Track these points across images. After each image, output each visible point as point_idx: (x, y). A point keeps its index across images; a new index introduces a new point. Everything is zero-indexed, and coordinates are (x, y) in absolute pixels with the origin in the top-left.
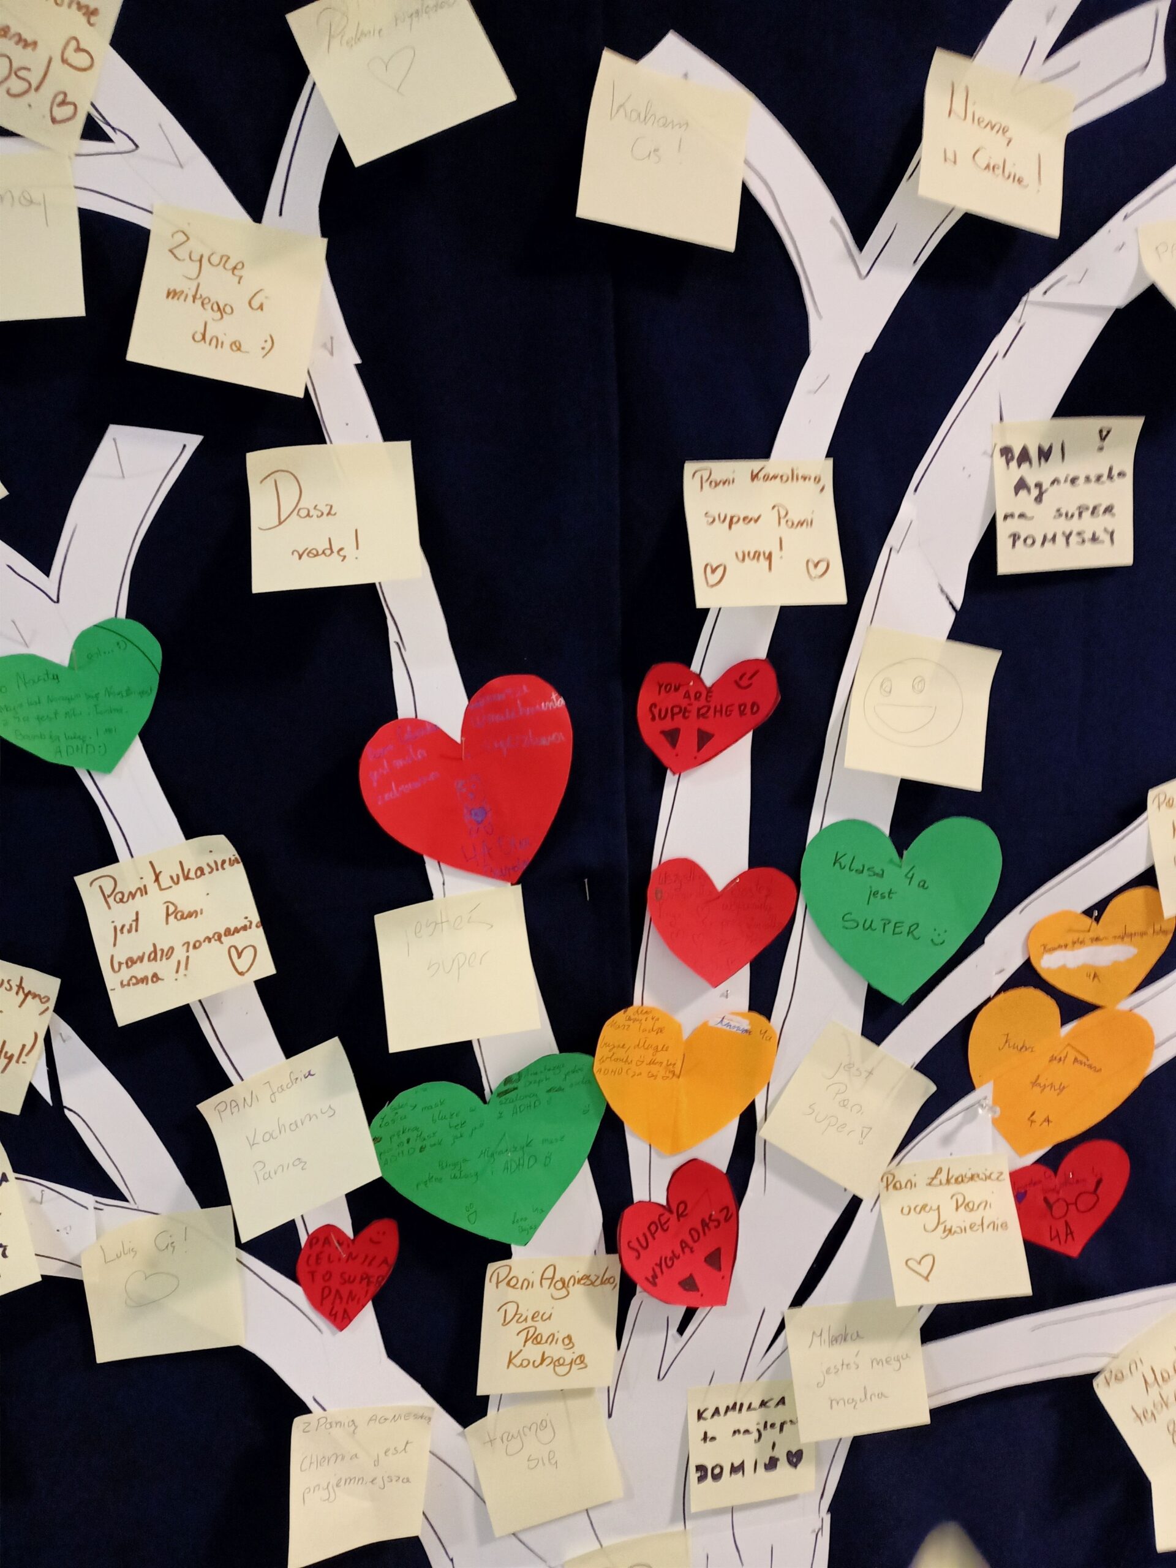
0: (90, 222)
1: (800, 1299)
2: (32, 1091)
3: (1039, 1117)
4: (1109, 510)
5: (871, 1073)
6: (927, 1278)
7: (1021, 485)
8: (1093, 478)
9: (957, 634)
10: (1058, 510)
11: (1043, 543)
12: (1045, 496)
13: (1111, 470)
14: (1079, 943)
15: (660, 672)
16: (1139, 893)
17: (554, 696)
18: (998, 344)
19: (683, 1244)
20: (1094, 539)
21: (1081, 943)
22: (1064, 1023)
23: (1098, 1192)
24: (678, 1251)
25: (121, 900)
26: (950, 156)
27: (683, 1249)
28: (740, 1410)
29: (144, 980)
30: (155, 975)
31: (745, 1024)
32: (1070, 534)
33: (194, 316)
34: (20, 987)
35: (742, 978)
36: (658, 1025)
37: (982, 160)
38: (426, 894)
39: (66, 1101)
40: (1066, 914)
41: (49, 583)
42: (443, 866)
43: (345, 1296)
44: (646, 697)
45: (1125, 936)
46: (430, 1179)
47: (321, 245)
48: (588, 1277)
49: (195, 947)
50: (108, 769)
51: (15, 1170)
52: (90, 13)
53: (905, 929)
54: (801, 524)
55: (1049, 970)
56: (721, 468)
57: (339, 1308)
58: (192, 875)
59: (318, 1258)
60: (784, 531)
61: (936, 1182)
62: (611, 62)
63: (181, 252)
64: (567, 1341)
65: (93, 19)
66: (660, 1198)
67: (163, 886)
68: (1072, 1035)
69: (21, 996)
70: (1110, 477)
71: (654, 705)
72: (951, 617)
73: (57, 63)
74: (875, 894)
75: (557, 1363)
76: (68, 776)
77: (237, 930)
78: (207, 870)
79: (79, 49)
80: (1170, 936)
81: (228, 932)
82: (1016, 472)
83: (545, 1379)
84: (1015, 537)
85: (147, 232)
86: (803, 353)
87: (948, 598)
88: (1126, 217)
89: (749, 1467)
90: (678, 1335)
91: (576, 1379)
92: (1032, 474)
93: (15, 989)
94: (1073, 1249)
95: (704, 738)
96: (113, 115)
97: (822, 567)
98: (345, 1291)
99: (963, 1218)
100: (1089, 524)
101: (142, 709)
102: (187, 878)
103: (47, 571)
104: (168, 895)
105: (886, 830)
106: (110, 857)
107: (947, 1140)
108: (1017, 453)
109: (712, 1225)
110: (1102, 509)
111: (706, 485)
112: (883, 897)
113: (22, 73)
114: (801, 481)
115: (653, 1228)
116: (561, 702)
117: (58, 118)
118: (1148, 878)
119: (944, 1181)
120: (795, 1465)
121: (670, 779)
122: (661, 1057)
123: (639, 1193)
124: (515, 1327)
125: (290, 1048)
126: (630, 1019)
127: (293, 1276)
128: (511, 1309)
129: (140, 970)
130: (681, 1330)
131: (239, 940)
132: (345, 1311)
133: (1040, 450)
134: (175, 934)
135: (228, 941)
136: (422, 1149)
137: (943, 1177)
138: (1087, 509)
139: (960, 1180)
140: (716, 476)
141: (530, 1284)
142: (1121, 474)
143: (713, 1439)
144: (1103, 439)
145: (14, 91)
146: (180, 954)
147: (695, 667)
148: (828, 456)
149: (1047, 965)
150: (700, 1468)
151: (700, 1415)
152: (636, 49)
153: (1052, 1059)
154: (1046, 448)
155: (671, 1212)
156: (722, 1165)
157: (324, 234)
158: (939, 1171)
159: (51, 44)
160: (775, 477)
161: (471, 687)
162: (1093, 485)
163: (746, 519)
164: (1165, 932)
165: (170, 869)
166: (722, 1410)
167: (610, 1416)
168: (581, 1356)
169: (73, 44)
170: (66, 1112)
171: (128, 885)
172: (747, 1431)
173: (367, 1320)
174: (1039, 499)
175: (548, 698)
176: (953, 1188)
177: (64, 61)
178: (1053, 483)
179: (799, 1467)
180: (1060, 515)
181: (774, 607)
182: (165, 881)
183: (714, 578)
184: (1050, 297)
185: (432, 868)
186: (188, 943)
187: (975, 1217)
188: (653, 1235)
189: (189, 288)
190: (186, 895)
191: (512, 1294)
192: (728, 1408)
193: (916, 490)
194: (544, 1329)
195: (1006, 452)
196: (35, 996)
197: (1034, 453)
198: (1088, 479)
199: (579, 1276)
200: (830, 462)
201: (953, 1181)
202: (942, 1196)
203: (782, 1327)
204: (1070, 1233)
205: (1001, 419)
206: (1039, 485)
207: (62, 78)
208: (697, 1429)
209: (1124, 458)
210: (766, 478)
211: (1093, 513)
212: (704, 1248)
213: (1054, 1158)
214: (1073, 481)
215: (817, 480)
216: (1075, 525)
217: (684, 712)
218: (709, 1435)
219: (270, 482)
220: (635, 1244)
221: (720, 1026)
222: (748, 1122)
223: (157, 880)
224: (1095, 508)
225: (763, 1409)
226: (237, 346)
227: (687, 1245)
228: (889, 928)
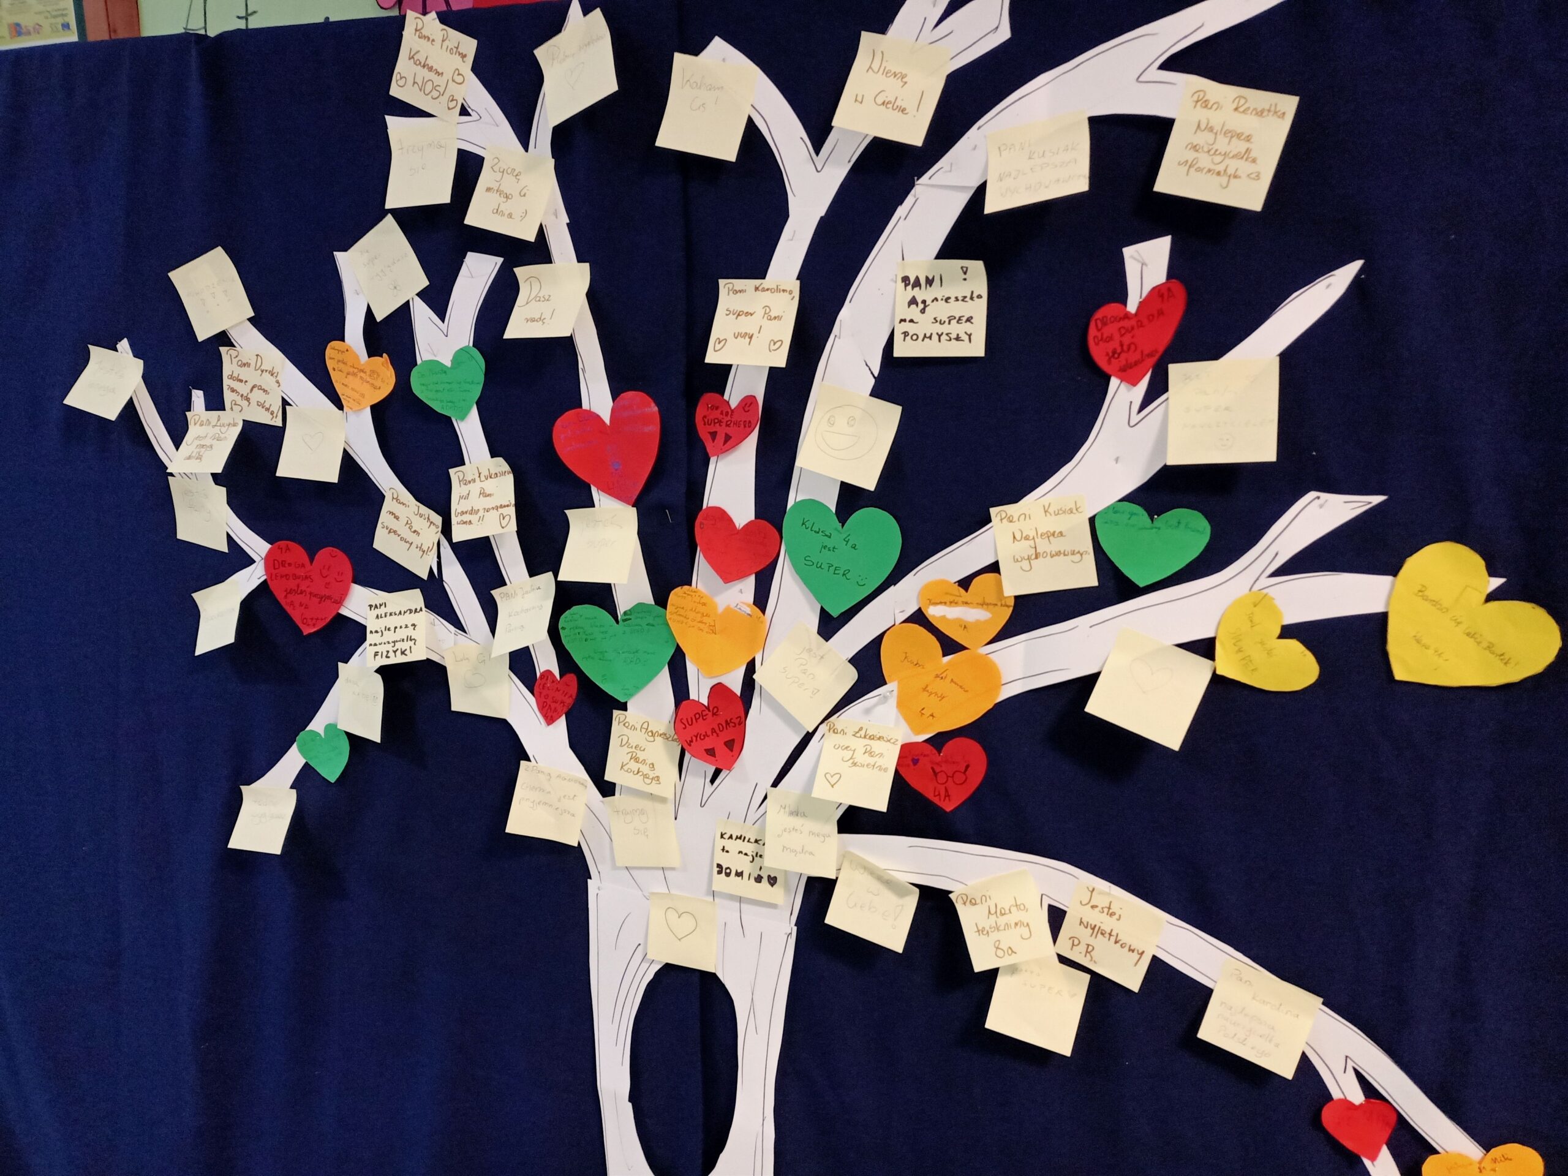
0: (460, 154)
1: (775, 784)
2: (431, 569)
3: (927, 712)
4: (969, 320)
5: (822, 657)
6: (832, 786)
7: (913, 301)
8: (960, 298)
9: (875, 393)
10: (935, 319)
11: (923, 340)
12: (927, 309)
13: (972, 292)
14: (953, 603)
15: (708, 398)
16: (991, 576)
17: (653, 405)
18: (901, 211)
19: (713, 731)
20: (958, 338)
21: (956, 603)
22: (944, 655)
23: (967, 772)
24: (709, 733)
25: (465, 484)
26: (859, 99)
27: (712, 733)
28: (744, 841)
29: (465, 523)
30: (470, 521)
31: (748, 611)
32: (942, 333)
33: (494, 199)
34: (428, 518)
35: (750, 583)
36: (702, 601)
37: (880, 100)
38: (592, 505)
39: (444, 578)
40: (943, 582)
41: (443, 326)
42: (599, 491)
43: (553, 708)
44: (700, 412)
45: (983, 604)
46: (589, 657)
47: (551, 162)
48: (665, 734)
49: (487, 511)
50: (462, 419)
51: (426, 607)
52: (464, 56)
53: (841, 572)
54: (775, 318)
55: (934, 616)
56: (739, 283)
57: (549, 714)
58: (493, 476)
59: (544, 686)
60: (766, 323)
61: (858, 735)
62: (679, 59)
63: (496, 168)
64: (651, 766)
65: (465, 59)
66: (704, 701)
67: (482, 480)
68: (949, 662)
69: (429, 523)
70: (972, 298)
71: (705, 417)
72: (872, 381)
73: (450, 81)
74: (825, 547)
75: (645, 776)
76: (448, 420)
77: (505, 506)
78: (499, 475)
79: (459, 74)
80: (1011, 609)
81: (502, 507)
82: (910, 293)
83: (636, 782)
84: (906, 334)
85: (482, 159)
86: (785, 216)
87: (870, 369)
88: (979, 128)
89: (746, 875)
90: (710, 784)
91: (654, 789)
92: (920, 294)
94: (949, 807)
95: (728, 438)
96: (472, 104)
97: (778, 344)
98: (553, 705)
99: (867, 759)
100: (955, 329)
101: (477, 391)
102: (491, 477)
103: (443, 321)
104: (482, 485)
105: (834, 511)
106: (463, 463)
107: (868, 711)
108: (912, 280)
109: (731, 724)
110: (964, 319)
111: (731, 293)
112: (829, 550)
113: (437, 88)
114: (782, 293)
115: (697, 716)
116: (656, 409)
117: (451, 107)
118: (994, 568)
119: (863, 736)
120: (772, 885)
121: (713, 460)
122: (705, 619)
123: (693, 696)
124: (626, 749)
125: (532, 573)
126: (685, 593)
127: (532, 692)
128: (625, 739)
129: (466, 518)
130: (712, 781)
131: (505, 511)
132: (552, 717)
133: (927, 278)
134: (480, 503)
135: (501, 511)
136: (586, 640)
137: (862, 733)
138: (955, 318)
139: (872, 738)
140: (737, 288)
141: (635, 729)
142: (979, 297)
143: (727, 852)
144: (965, 273)
145: (435, 97)
146: (481, 513)
147: (726, 397)
148: (798, 279)
149: (934, 612)
150: (719, 866)
151: (722, 836)
152: (695, 49)
153: (937, 676)
154: (931, 278)
155: (709, 710)
156: (737, 690)
157: (553, 157)
158: (861, 729)
159: (448, 75)
160: (768, 290)
161: (615, 394)
162: (960, 302)
163: (747, 314)
164: (1008, 606)
165: (485, 473)
166: (734, 837)
167: (676, 819)
168: (658, 777)
169: (457, 72)
170: (444, 583)
171: (469, 478)
172: (746, 854)
173: (561, 724)
174: (923, 311)
175: (649, 406)
176: (867, 741)
177: (453, 81)
178: (933, 301)
179: (775, 886)
180: (937, 321)
181: (765, 367)
182: (483, 478)
183: (718, 347)
184: (933, 181)
185: (594, 491)
186: (485, 509)
187: (872, 760)
188: (696, 719)
189: (495, 186)
190: (490, 485)
191: (626, 731)
192: (737, 838)
193: (850, 302)
194: (641, 755)
195: (905, 280)
196: (434, 524)
197: (923, 281)
198: (957, 299)
199: (660, 732)
200: (798, 282)
201: (868, 737)
202: (859, 744)
203: (765, 798)
204: (947, 795)
205: (903, 259)
206: (924, 302)
207: (453, 89)
208: (721, 843)
209: (982, 288)
210: (764, 290)
211: (958, 322)
212: (726, 736)
213: (939, 740)
214: (947, 300)
215: (791, 292)
216: (945, 329)
217: (720, 422)
218: (726, 849)
219: (528, 282)
220: (685, 721)
221: (736, 609)
222: (751, 668)
223: (479, 477)
224: (960, 319)
225: (756, 844)
226: (510, 216)
227: (715, 732)
228: (832, 569)
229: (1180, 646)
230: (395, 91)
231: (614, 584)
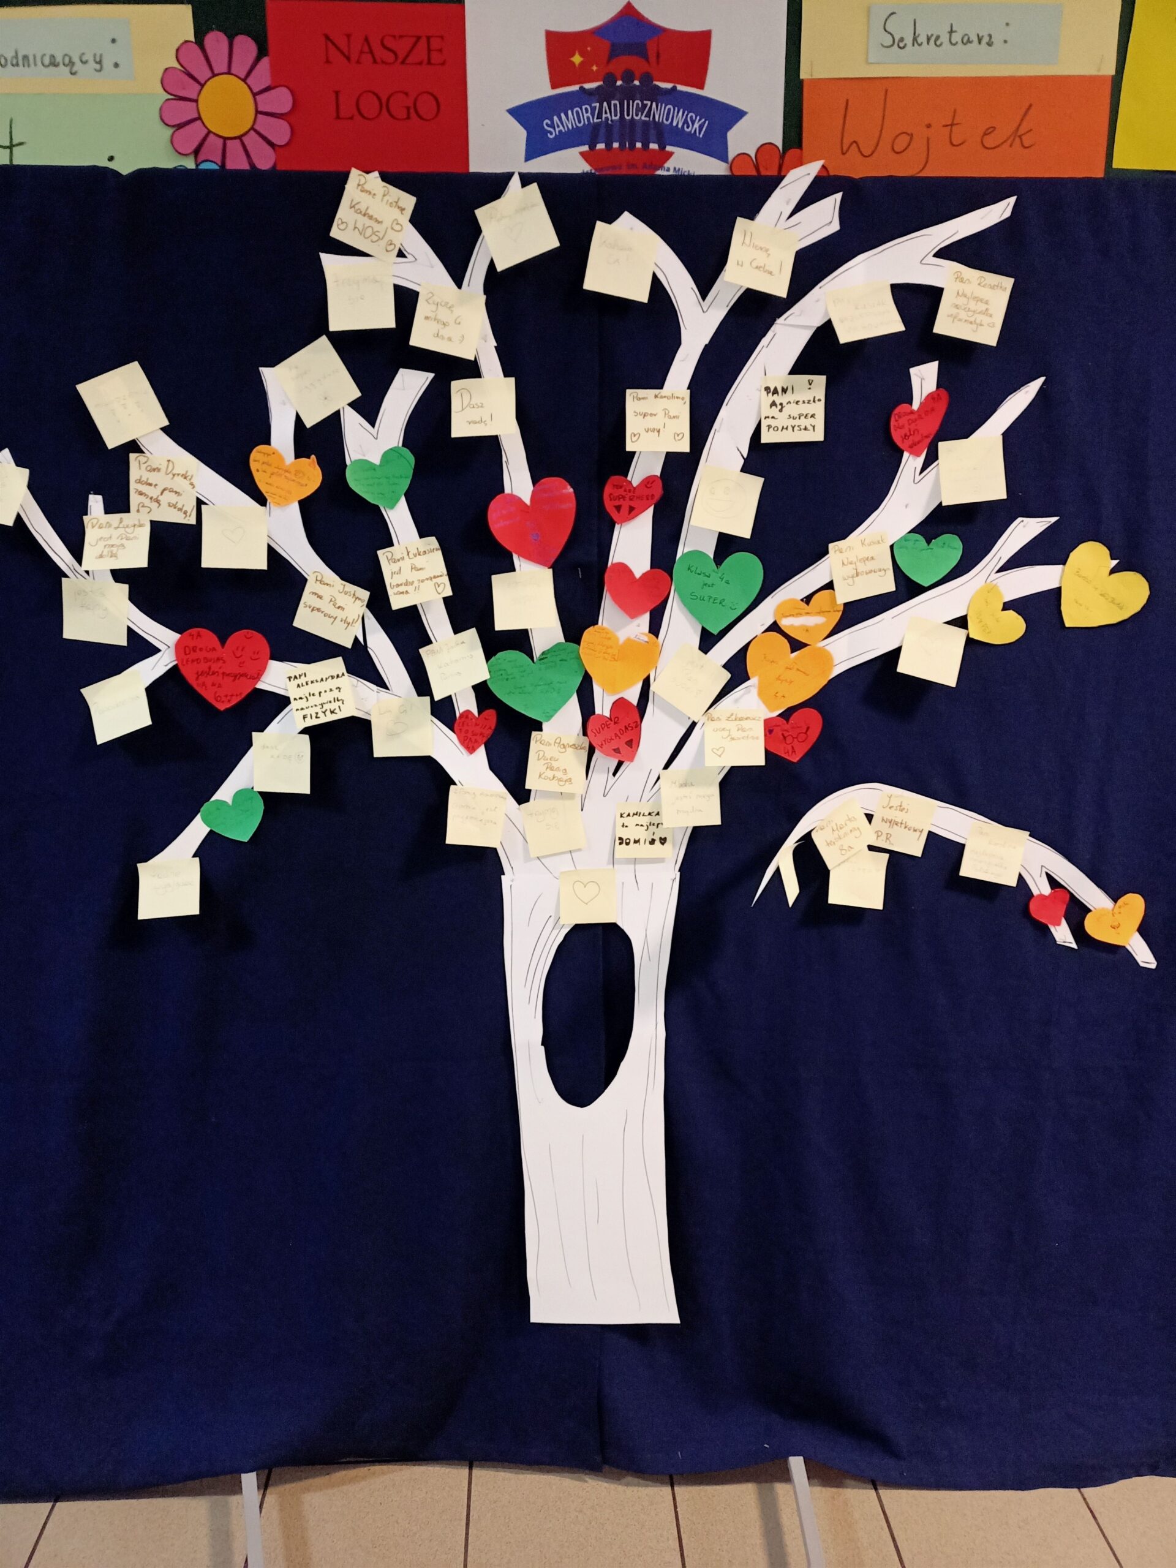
0: (398, 289)
1: (666, 767)
2: (356, 639)
3: (779, 695)
4: (813, 416)
5: (702, 666)
6: (720, 756)
7: (773, 404)
8: (806, 402)
9: (744, 470)
10: (789, 416)
11: (782, 430)
12: (784, 409)
13: (814, 398)
14: (799, 615)
15: (615, 479)
16: (827, 592)
17: (569, 487)
18: (764, 341)
19: (616, 735)
20: (805, 429)
21: (801, 614)
22: (792, 652)
23: (808, 733)
24: (614, 738)
25: (394, 562)
26: (740, 263)
27: (616, 737)
28: (639, 816)
29: (402, 593)
30: (407, 591)
31: (646, 639)
32: (795, 426)
33: (434, 326)
34: (354, 595)
35: (646, 618)
36: (608, 636)
37: (754, 265)
38: (512, 569)
39: (369, 644)
40: (792, 600)
41: (374, 431)
42: (521, 558)
43: (473, 741)
44: (608, 490)
45: (820, 613)
46: (510, 692)
47: (483, 298)
48: (574, 745)
49: (422, 582)
50: (392, 508)
51: (348, 672)
52: (402, 210)
53: (718, 601)
54: (674, 417)
55: (785, 626)
56: (641, 392)
57: (471, 745)
58: (421, 554)
59: (463, 724)
60: (667, 420)
61: (730, 719)
62: (600, 225)
63: (431, 301)
64: (564, 771)
65: (403, 212)
66: (607, 714)
67: (410, 557)
68: (796, 658)
69: (354, 599)
70: (814, 401)
71: (611, 494)
72: (742, 461)
73: (389, 230)
74: (705, 585)
75: (560, 780)
76: (376, 509)
77: (438, 576)
78: (427, 552)
79: (398, 224)
80: (841, 613)
81: (435, 577)
82: (771, 398)
83: (554, 787)
84: (769, 427)
85: (416, 294)
86: (679, 344)
87: (740, 453)
88: (820, 288)
89: (642, 841)
90: (612, 776)
91: (567, 789)
92: (778, 399)
93: (352, 595)
94: (795, 759)
95: (631, 509)
96: (408, 249)
97: (681, 436)
98: (473, 739)
99: (741, 734)
100: (803, 422)
101: (405, 484)
102: (419, 555)
103: (373, 426)
104: (412, 561)
105: (712, 557)
106: (391, 544)
107: (736, 701)
108: (772, 389)
109: (630, 728)
110: (809, 416)
111: (635, 399)
112: (709, 586)
113: (377, 234)
114: (676, 399)
115: (603, 726)
116: (571, 490)
117: (388, 249)
118: (830, 586)
119: (734, 719)
120: (663, 844)
121: (617, 527)
122: (609, 651)
123: (598, 711)
124: (542, 762)
125: (456, 631)
126: (595, 631)
127: (452, 730)
128: (541, 754)
129: (402, 589)
130: (614, 774)
131: (439, 580)
132: (473, 747)
133: (783, 388)
134: (415, 576)
135: (435, 580)
136: (507, 679)
137: (733, 717)
138: (803, 415)
139: (741, 719)
140: (640, 396)
141: (550, 744)
142: (819, 400)
143: (626, 826)
144: (810, 384)
145: (374, 240)
146: (416, 584)
147: (629, 478)
148: (688, 388)
149: (785, 623)
150: (620, 839)
151: (621, 816)
152: (610, 219)
153: (787, 668)
154: (785, 388)
155: (612, 721)
156: (635, 702)
157: (485, 294)
158: (732, 715)
159: (387, 223)
160: (665, 397)
161: (535, 481)
162: (806, 404)
163: (651, 415)
164: (838, 611)
165: (413, 551)
166: (631, 815)
167: (582, 810)
168: (570, 779)
169: (395, 222)
170: (369, 650)
171: (397, 556)
172: (642, 825)
173: (481, 752)
174: (781, 411)
175: (565, 488)
176: (738, 722)
177: (392, 229)
178: (787, 404)
179: (665, 845)
180: (790, 418)
181: (662, 452)
182: (411, 556)
183: (634, 439)
184: (788, 322)
185: (515, 558)
186: (419, 580)
187: (745, 734)
188: (603, 729)
189: (432, 315)
190: (419, 561)
191: (542, 747)
192: (634, 814)
193: (727, 405)
194: (555, 764)
195: (767, 389)
196: (359, 599)
197: (780, 390)
198: (804, 402)
199: (571, 744)
200: (689, 391)
201: (738, 719)
202: (732, 725)
203: (659, 778)
204: (794, 751)
205: (765, 375)
206: (781, 404)
207: (391, 235)
208: (621, 821)
209: (821, 393)
210: (662, 397)
211: (805, 417)
212: (626, 738)
213: (787, 714)
214: (797, 403)
215: (683, 399)
216: (797, 422)
217: (623, 497)
218: (625, 825)
219: (459, 393)
220: (594, 731)
221: (636, 639)
222: (646, 683)
223: (408, 554)
224: (806, 415)
225: (650, 816)
226: (450, 339)
227: (618, 736)
228: (712, 600)
229: (947, 623)
230: (335, 233)
231: (531, 629)
